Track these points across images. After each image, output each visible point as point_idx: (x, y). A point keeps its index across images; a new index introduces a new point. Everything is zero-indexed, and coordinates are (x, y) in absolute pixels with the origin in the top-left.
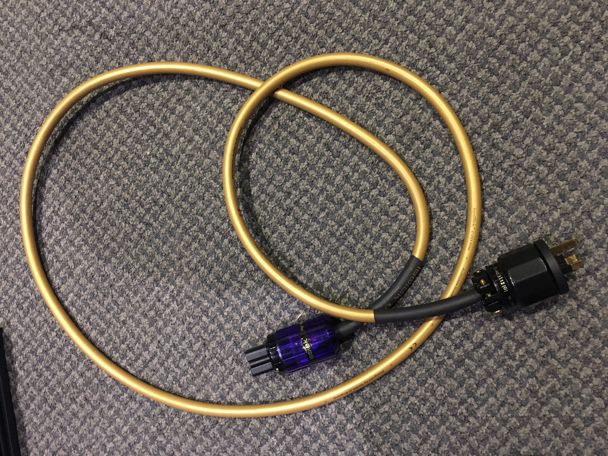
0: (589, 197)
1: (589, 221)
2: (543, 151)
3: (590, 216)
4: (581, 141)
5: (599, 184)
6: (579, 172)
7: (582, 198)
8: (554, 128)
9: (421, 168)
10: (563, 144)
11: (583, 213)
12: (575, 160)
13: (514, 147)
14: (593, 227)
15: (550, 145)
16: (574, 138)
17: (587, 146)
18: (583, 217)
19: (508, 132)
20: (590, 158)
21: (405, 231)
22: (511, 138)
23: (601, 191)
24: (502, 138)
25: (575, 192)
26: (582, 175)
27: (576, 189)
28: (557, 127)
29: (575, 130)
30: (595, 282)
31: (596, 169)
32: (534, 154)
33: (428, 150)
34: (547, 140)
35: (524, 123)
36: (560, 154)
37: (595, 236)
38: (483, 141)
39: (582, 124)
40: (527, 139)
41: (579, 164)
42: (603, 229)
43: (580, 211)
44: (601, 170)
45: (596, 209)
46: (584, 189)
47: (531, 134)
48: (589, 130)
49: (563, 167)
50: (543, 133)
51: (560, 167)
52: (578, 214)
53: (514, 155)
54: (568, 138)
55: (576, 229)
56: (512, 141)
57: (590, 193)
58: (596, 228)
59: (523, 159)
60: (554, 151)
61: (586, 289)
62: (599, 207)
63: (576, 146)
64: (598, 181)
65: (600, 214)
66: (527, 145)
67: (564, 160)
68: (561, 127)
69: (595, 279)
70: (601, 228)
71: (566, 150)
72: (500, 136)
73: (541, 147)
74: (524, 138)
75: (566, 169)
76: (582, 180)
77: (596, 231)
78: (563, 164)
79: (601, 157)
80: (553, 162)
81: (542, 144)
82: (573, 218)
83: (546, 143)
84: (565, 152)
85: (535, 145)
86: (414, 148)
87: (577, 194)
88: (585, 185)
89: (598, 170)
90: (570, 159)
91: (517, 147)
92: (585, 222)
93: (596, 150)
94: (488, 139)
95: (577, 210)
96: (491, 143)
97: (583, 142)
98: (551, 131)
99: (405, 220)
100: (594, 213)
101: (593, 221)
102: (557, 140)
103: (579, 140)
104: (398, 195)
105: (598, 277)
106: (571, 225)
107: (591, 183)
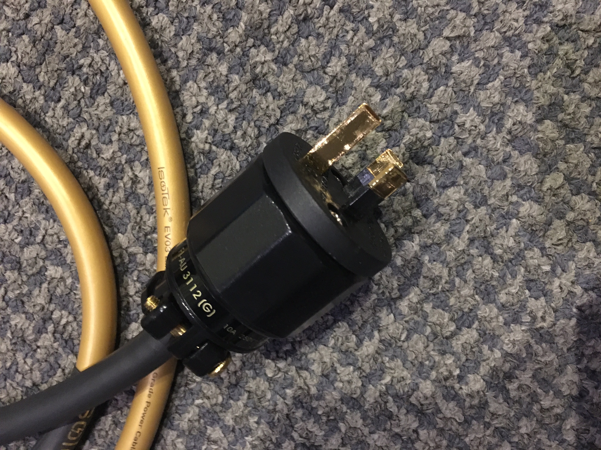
0: (484, 201)
1: (488, 261)
2: (372, 90)
3: (488, 250)
4: (461, 60)
5: (507, 169)
6: (460, 142)
7: (469, 206)
8: (395, 30)
9: (88, 146)
10: (418, 70)
11: (472, 241)
12: (448, 110)
13: (303, 84)
14: (496, 274)
15: (387, 75)
16: (444, 54)
17: (476, 73)
18: (474, 251)
19: (286, 44)
20: (484, 105)
21: (64, 307)
22: (296, 60)
23: (513, 186)
24: (275, 60)
25: (450, 191)
26: (465, 148)
27: (453, 184)
28: (402, 28)
29: (447, 32)
30: (505, 406)
31: (498, 133)
32: (351, 98)
33: (102, 100)
34: (379, 61)
35: (323, 20)
36: (413, 97)
37: (503, 298)
38: (230, 69)
39: (462, 15)
40: (334, 60)
41: (459, 120)
42: (520, 278)
43: (466, 236)
44: (510, 132)
45: (503, 231)
46: (472, 182)
47: (343, 47)
48: (479, 31)
49: (421, 128)
50: (370, 43)
51: (414, 131)
52: (460, 243)
53: (306, 105)
54: (428, 55)
55: (457, 280)
56: (299, 67)
57: (486, 192)
58: (503, 277)
59: (326, 115)
60: (399, 91)
61: (487, 426)
62: (507, 225)
63: (448, 73)
64: (504, 161)
65: (511, 243)
66: (334, 77)
67: (423, 111)
68: (411, 27)
69: (507, 399)
70: (514, 277)
71: (426, 85)
72: (269, 57)
73: (367, 82)
74: (327, 57)
75: (429, 134)
76: (467, 161)
77: (504, 285)
78: (421, 121)
79: (509, 100)
80: (397, 117)
81: (367, 72)
82: (451, 255)
83: (379, 71)
84: (423, 91)
85: (353, 77)
86: (66, 94)
87: (457, 196)
88: (473, 172)
89: (504, 134)
90: (435, 107)
91: (311, 83)
92: (477, 262)
93: (497, 83)
94: (242, 65)
95: (459, 234)
96: (248, 76)
97: (466, 64)
98: (390, 37)
99: (62, 279)
100: (498, 241)
101: (495, 259)
102: (403, 62)
103: (455, 58)
104: (41, 217)
105: (513, 394)
106: (445, 272)
107: (488, 167)
